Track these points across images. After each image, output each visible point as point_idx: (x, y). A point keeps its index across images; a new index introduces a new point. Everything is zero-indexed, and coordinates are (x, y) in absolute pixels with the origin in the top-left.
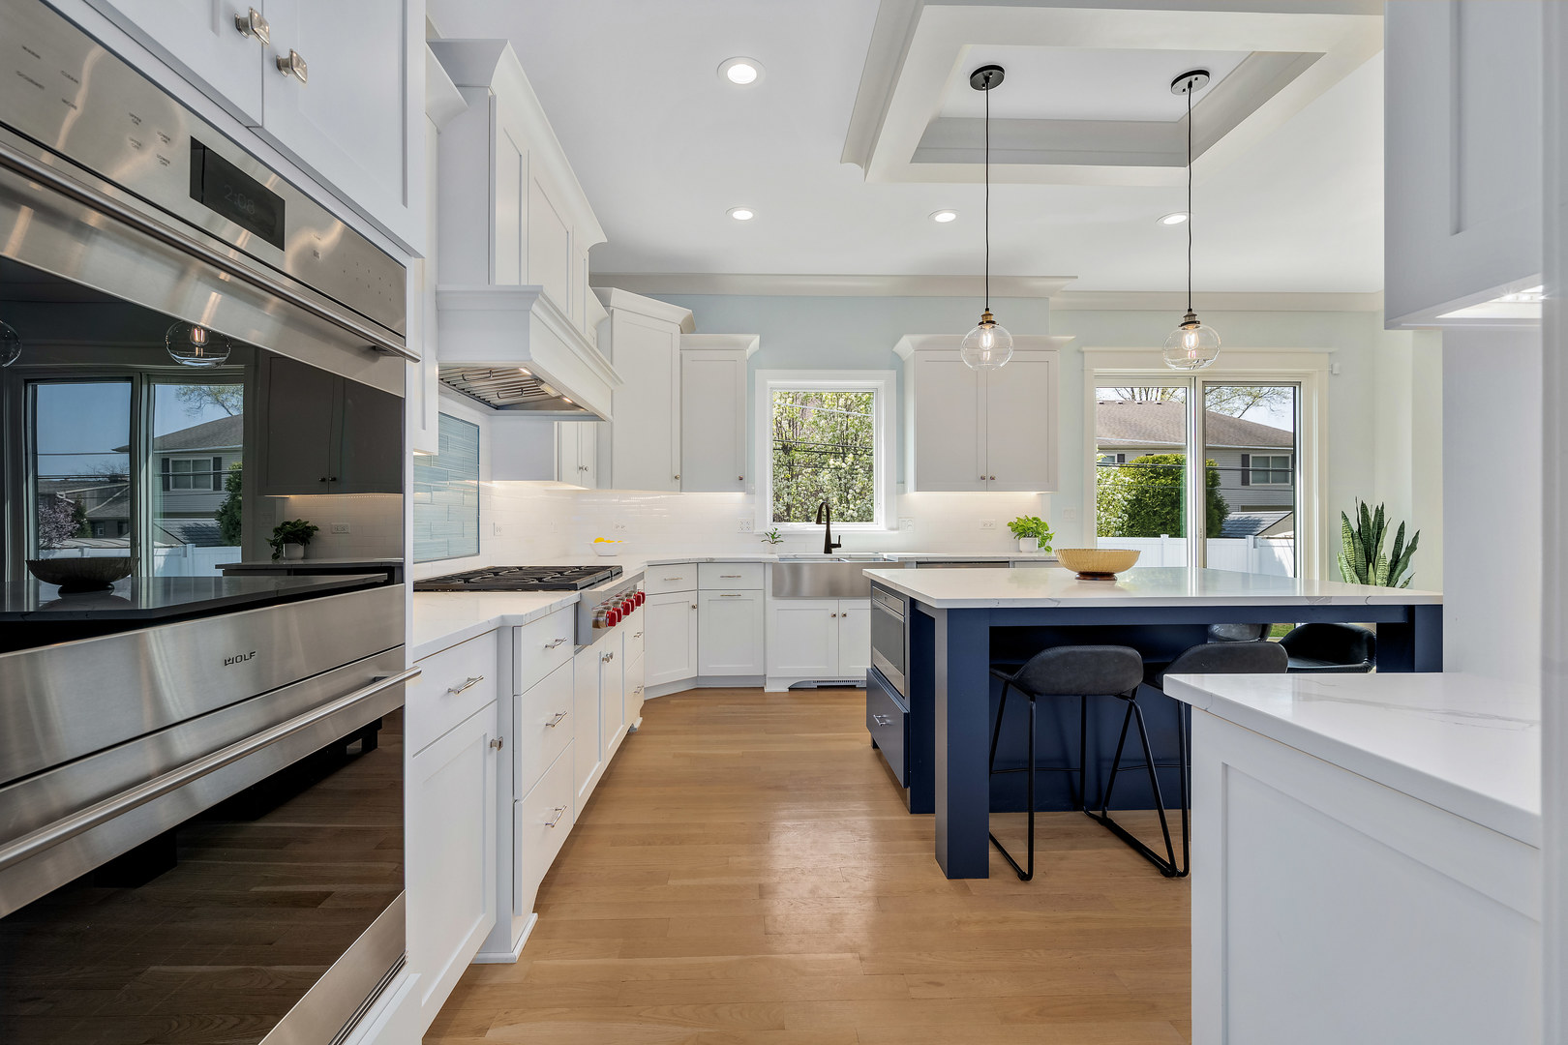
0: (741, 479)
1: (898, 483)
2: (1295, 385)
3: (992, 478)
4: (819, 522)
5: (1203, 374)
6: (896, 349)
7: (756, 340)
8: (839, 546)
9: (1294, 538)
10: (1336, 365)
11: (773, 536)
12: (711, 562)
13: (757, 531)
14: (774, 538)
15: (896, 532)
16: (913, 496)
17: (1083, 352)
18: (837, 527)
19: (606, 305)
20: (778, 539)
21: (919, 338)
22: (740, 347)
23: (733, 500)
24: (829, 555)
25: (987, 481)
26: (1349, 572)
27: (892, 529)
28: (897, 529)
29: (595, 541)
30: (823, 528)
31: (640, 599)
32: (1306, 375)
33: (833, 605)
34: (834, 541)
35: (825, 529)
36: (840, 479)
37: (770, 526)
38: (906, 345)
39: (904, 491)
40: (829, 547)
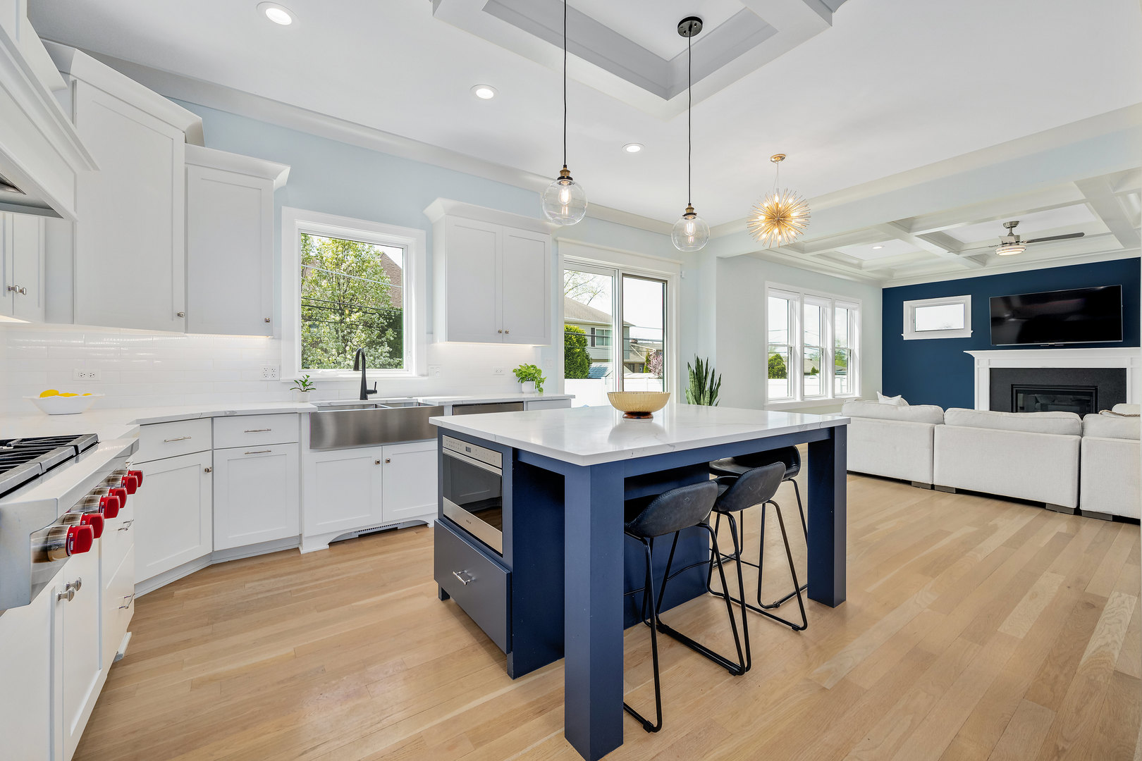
0: (267, 321)
1: (427, 333)
2: (664, 282)
3: (507, 332)
4: (356, 368)
5: (624, 268)
6: (425, 211)
7: (285, 172)
8: (375, 392)
9: (663, 378)
10: (683, 272)
11: (304, 383)
12: (231, 415)
13: (283, 378)
14: (305, 385)
15: (426, 378)
16: (442, 344)
17: (557, 241)
18: (372, 374)
19: (64, 72)
20: (309, 387)
21: (451, 203)
22: (267, 176)
23: (256, 345)
24: (364, 402)
25: (503, 334)
26: (691, 398)
27: (423, 375)
28: (427, 375)
29: (41, 396)
30: (359, 374)
31: (133, 482)
32: (670, 276)
33: (375, 452)
34: (370, 387)
35: (361, 376)
36: (337, 331)
37: (300, 374)
38: (438, 208)
39: (432, 341)
40: (365, 393)
